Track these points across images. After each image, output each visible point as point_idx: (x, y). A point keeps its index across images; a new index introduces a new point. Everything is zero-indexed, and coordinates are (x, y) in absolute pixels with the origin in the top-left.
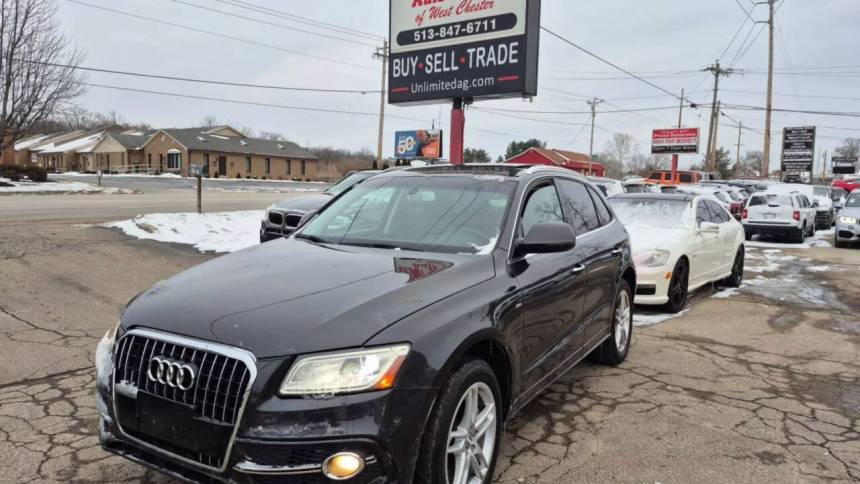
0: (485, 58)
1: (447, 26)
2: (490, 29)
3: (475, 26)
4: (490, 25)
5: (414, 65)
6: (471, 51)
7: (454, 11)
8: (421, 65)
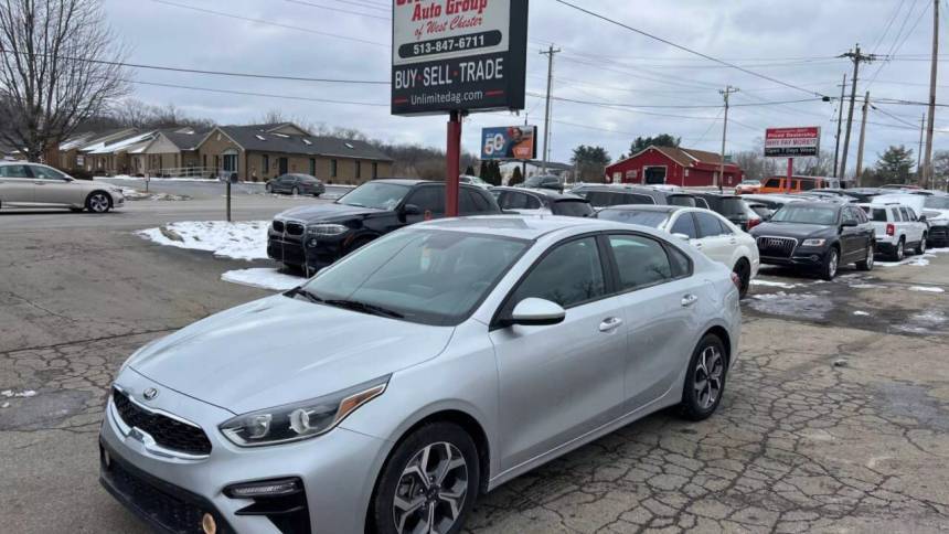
0: (475, 73)
1: (442, 40)
2: (479, 46)
3: (466, 42)
4: (479, 41)
5: (414, 77)
6: (463, 65)
7: (448, 26)
8: (420, 78)
